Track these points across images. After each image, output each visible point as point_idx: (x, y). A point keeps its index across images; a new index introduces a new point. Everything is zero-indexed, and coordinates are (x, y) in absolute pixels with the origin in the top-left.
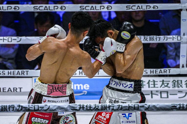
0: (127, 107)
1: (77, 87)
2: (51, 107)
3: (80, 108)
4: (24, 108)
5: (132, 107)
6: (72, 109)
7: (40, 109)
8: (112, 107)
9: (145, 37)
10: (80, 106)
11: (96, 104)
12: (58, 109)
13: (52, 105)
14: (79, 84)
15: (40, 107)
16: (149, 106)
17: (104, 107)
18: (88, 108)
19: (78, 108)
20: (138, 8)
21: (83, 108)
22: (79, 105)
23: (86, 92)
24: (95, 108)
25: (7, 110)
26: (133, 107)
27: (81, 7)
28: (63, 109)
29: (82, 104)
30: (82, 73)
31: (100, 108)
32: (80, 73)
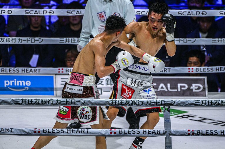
0: (65, 102)
1: (19, 83)
3: (22, 102)
5: (70, 102)
6: (15, 103)
8: (51, 102)
9: (78, 39)
11: (37, 99)
12: (3, 103)
14: (22, 81)
16: (85, 101)
17: (44, 101)
18: (30, 102)
19: (20, 102)
20: (77, 13)
21: (25, 102)
22: (21, 100)
23: (28, 88)
24: (36, 103)
26: (71, 102)
27: (26, 11)
28: (7, 103)
29: (24, 99)
30: (24, 71)
31: (40, 102)
32: (22, 71)
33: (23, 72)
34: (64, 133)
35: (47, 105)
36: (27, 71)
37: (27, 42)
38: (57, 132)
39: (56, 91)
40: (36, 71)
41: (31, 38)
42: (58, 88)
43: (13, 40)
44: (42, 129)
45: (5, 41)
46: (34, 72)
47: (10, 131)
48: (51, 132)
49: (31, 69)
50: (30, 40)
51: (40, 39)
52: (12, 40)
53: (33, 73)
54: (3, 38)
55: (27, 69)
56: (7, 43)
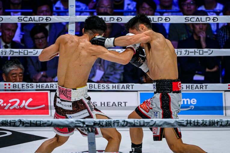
1: (184, 101)
2: (157, 122)
3: (187, 123)
4: (129, 124)
6: (179, 125)
7: (145, 124)
8: (220, 123)
10: (187, 122)
11: (204, 120)
12: (165, 125)
13: (158, 120)
14: (186, 99)
15: (146, 123)
17: (212, 122)
18: (196, 124)
19: (185, 124)
21: (190, 123)
22: (186, 121)
23: (193, 107)
24: (203, 124)
25: (112, 125)
28: (170, 125)
29: (189, 120)
31: (207, 123)
33: (188, 88)
35: (215, 127)
36: (192, 87)
37: (195, 54)
39: (226, 110)
40: (202, 87)
42: (227, 106)
46: (200, 89)
49: (197, 86)
51: (209, 50)
53: (199, 90)
55: (192, 85)
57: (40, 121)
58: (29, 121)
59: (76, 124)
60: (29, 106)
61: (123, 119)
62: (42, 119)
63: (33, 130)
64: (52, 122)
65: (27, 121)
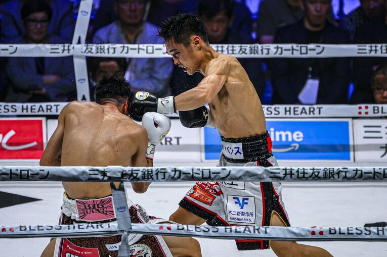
0: (371, 173)
2: (233, 172)
3: (286, 174)
4: (184, 175)
5: (380, 173)
6: (271, 177)
7: (212, 176)
8: (344, 174)
10: (286, 172)
11: (315, 168)
12: (246, 177)
13: (234, 169)
14: (285, 131)
15: (213, 173)
17: (330, 172)
18: (301, 175)
19: (281, 175)
21: (291, 174)
22: (283, 169)
23: (297, 145)
24: (314, 176)
25: (153, 177)
26: (382, 173)
28: (255, 177)
29: (289, 167)
30: (290, 111)
31: (321, 175)
32: (286, 111)
33: (288, 113)
34: (372, 234)
35: (335, 181)
36: (294, 111)
37: (293, 53)
38: (357, 233)
39: (354, 151)
40: (313, 112)
41: (299, 45)
42: (357, 145)
43: (264, 50)
44: (326, 228)
45: (248, 51)
46: (310, 113)
47: (262, 231)
48: (344, 234)
49: (304, 108)
50: (299, 48)
51: (317, 46)
52: (262, 50)
53: (308, 115)
54: (243, 45)
55: (294, 108)
56: (253, 56)
57: (28, 171)
58: (8, 170)
59: (90, 174)
60: (8, 143)
61: (173, 167)
62: (30, 167)
63: (16, 187)
64: (48, 172)
65: (4, 171)
